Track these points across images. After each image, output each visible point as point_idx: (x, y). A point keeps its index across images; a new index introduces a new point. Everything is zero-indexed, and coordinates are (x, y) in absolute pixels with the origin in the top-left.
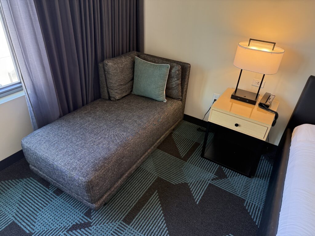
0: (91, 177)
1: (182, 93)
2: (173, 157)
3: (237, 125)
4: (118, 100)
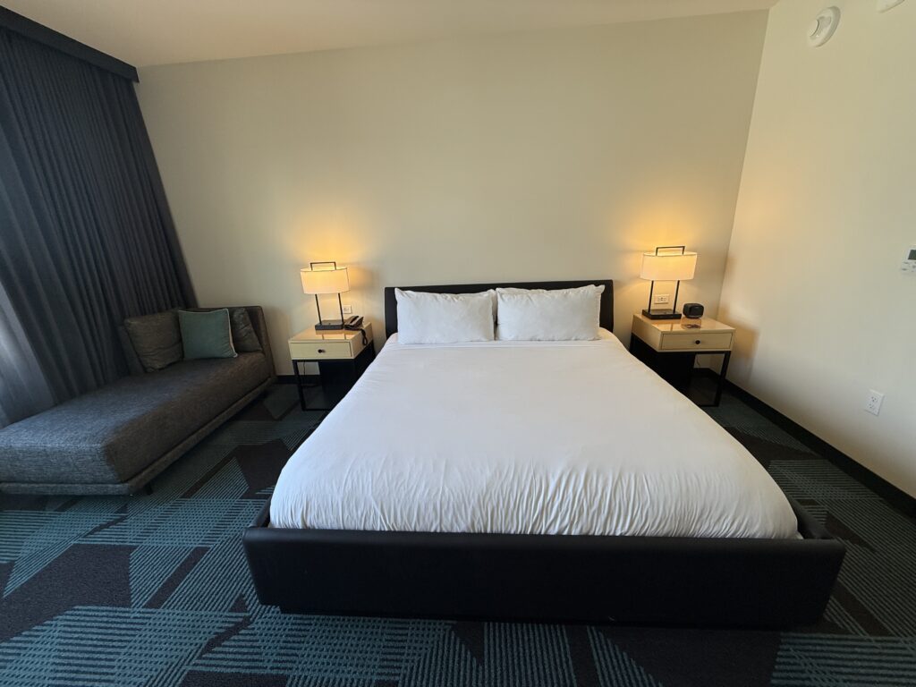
1: (261, 343)
3: (320, 351)
4: (160, 369)
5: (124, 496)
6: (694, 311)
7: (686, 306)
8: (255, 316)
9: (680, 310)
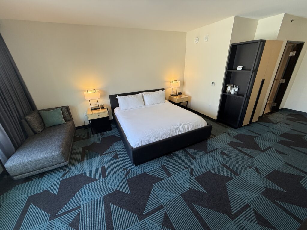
0: (62, 150)
1: (71, 117)
2: (83, 140)
3: (98, 116)
4: (41, 132)
5: (67, 165)
6: (180, 94)
7: (178, 93)
8: (67, 108)
9: (177, 94)
